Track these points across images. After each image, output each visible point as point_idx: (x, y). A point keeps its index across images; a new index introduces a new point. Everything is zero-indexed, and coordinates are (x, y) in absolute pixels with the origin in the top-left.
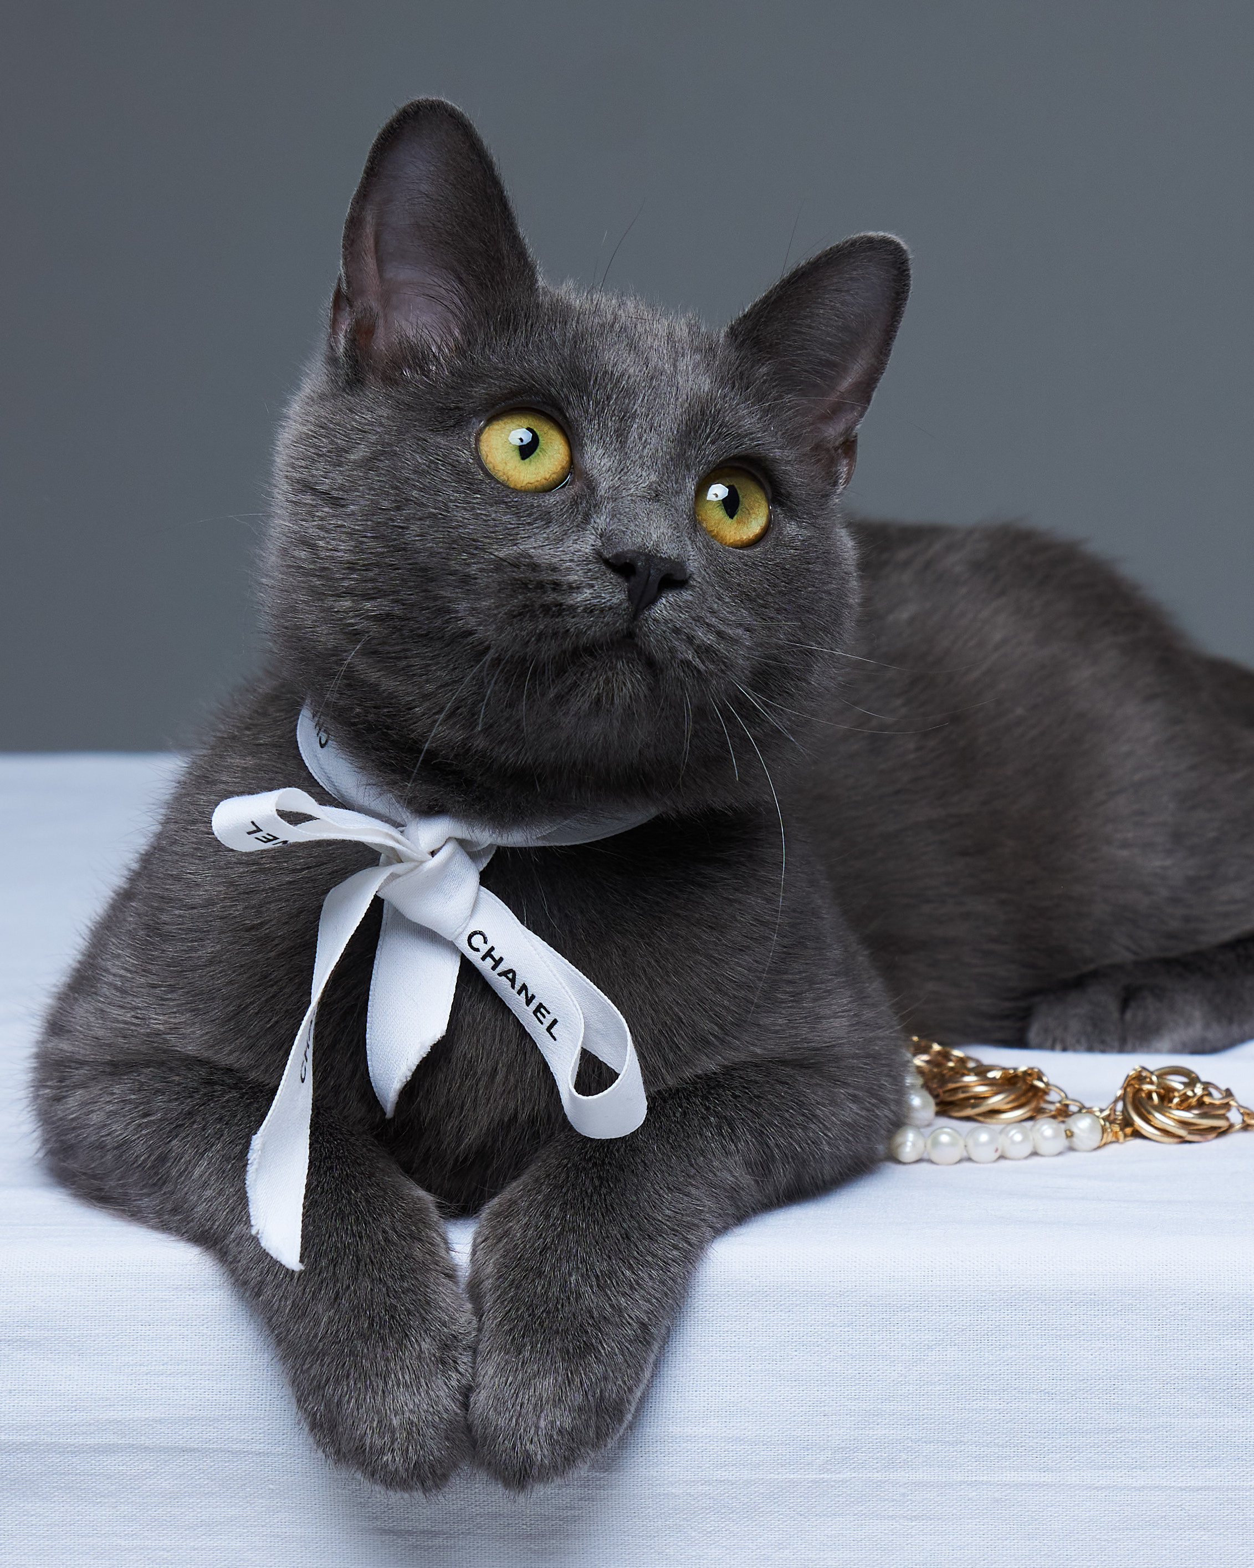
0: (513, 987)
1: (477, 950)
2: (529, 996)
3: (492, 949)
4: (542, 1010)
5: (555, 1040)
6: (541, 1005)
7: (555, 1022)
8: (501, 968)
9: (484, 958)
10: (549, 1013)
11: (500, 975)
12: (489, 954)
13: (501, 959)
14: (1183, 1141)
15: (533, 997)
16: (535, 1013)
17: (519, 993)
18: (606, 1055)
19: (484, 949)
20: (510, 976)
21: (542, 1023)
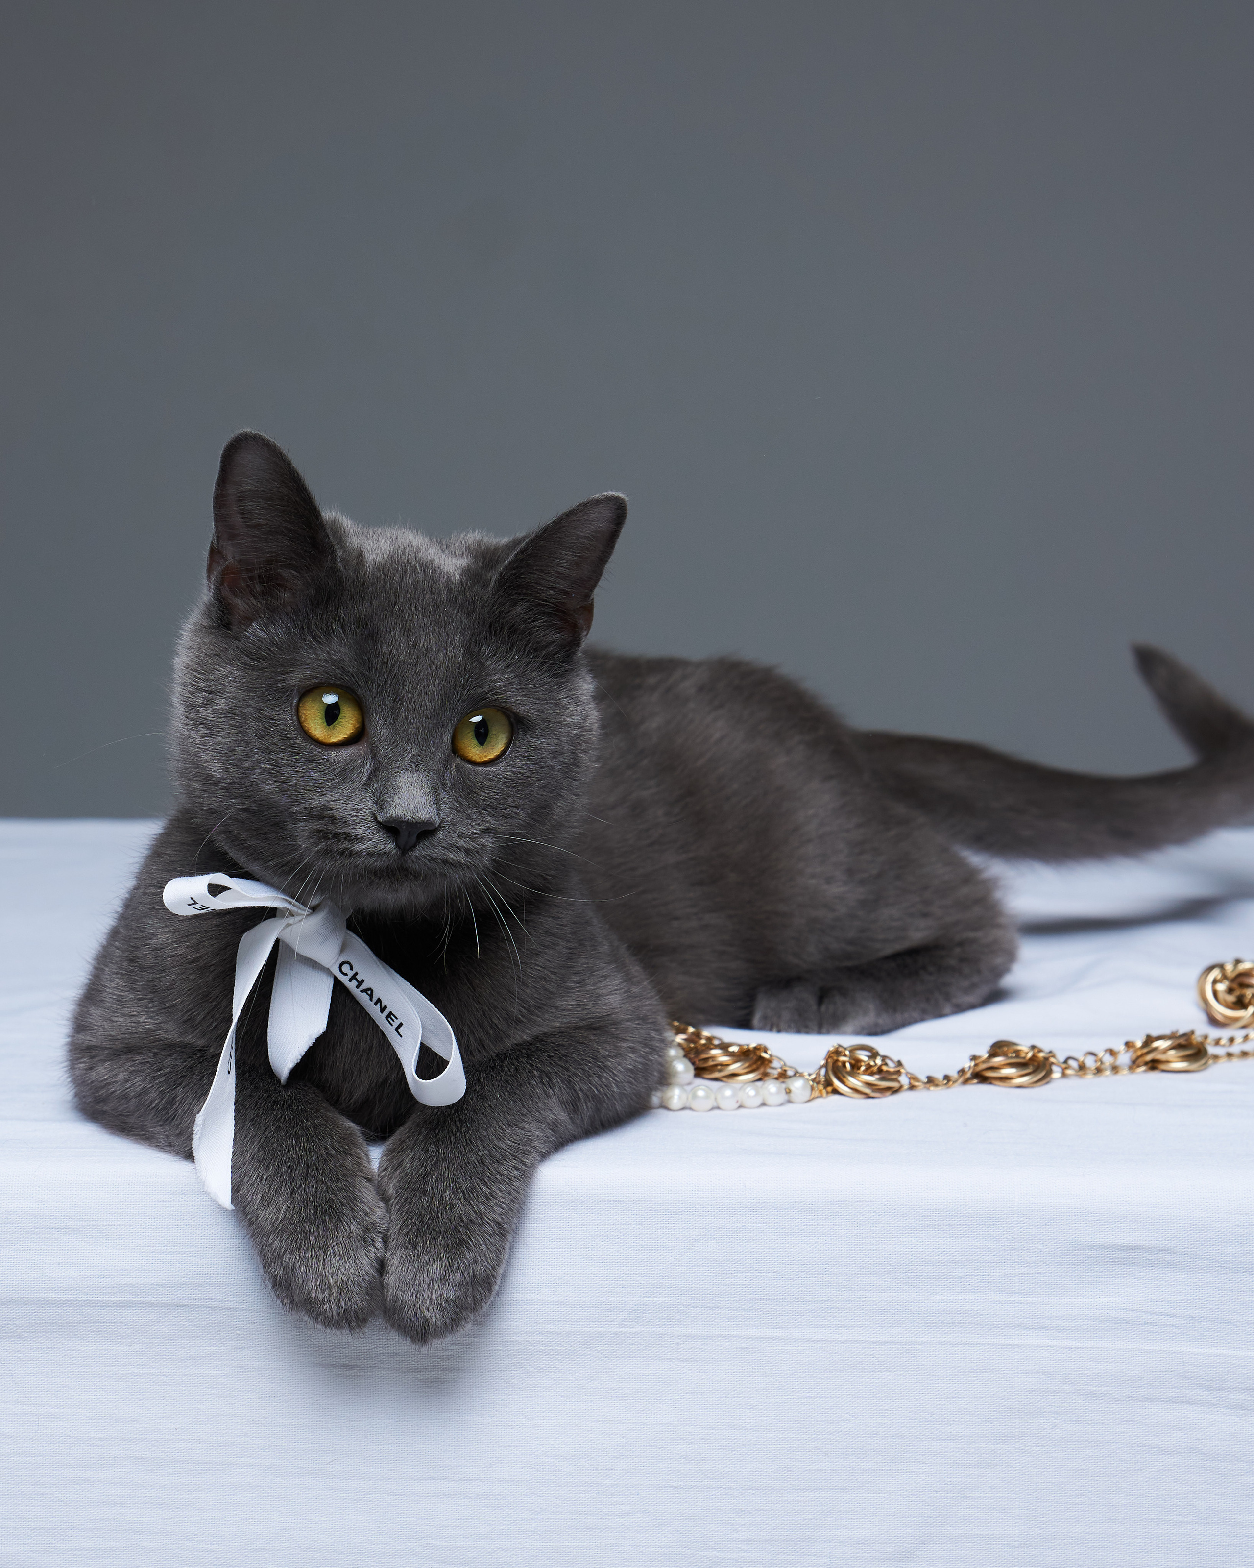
0: (371, 1000)
1: (346, 974)
2: (383, 1006)
3: (356, 974)
4: (392, 1016)
5: (401, 1036)
6: (391, 1013)
7: (401, 1024)
8: (363, 987)
9: (350, 980)
10: (397, 1018)
11: (362, 991)
12: (354, 977)
13: (363, 981)
14: (868, 1097)
15: (385, 1007)
16: (387, 1018)
17: (376, 1004)
18: (437, 1047)
19: (351, 974)
20: (369, 992)
21: (392, 1025)
